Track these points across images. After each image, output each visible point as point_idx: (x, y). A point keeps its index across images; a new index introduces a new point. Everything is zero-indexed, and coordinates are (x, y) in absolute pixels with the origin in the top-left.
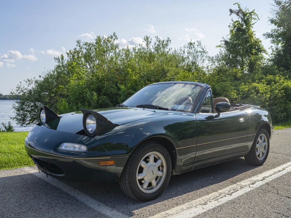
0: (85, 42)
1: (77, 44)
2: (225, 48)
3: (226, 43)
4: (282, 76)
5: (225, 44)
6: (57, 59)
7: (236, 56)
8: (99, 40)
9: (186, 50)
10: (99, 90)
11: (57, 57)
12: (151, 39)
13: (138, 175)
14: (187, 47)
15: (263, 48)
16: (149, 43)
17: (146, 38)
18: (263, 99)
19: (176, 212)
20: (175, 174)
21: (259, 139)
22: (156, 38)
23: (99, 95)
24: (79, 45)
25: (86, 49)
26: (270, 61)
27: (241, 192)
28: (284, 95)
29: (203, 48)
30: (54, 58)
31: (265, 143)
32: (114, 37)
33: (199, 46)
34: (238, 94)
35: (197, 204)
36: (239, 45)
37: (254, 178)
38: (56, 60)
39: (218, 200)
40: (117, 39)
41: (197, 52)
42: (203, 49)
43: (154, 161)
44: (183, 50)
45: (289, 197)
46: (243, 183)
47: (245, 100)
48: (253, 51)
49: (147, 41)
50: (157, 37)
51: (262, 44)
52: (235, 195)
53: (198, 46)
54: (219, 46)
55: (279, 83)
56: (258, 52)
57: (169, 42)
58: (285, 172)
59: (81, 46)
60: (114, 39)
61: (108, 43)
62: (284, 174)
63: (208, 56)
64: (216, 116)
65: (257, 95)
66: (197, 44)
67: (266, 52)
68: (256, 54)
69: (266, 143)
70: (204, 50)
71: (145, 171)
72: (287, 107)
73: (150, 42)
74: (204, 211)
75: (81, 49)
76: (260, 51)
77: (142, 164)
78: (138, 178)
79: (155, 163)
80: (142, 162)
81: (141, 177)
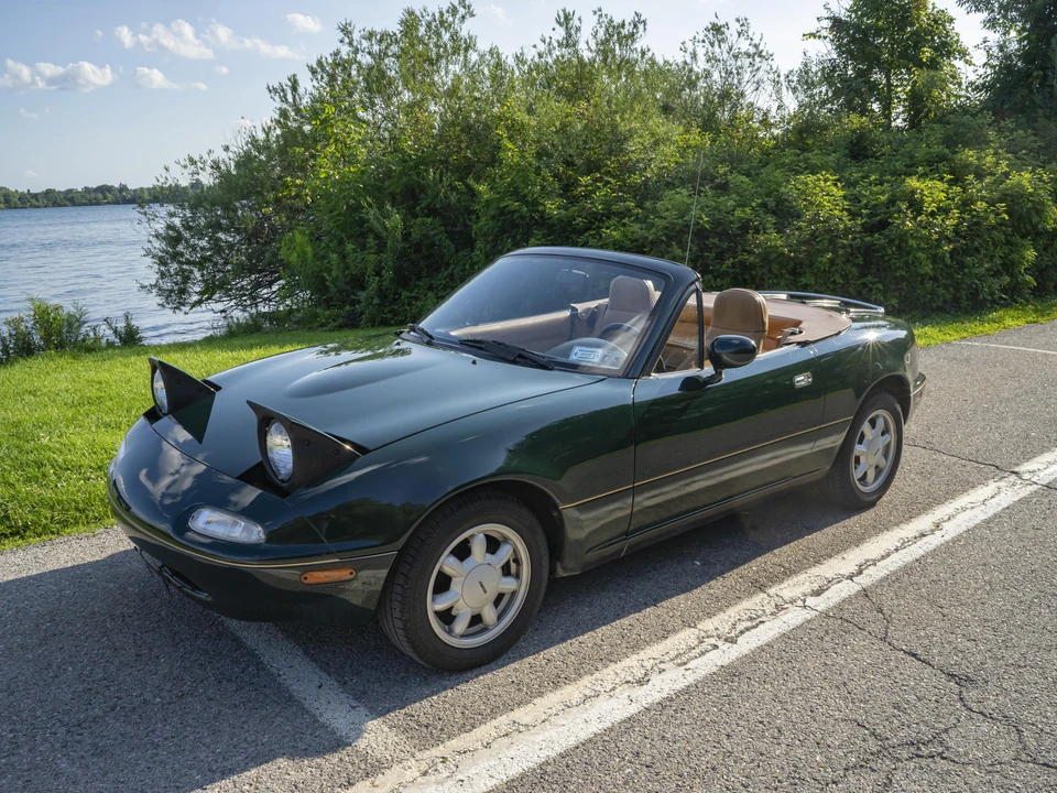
0: (369, 29)
1: (341, 35)
2: (832, 41)
3: (837, 24)
4: (1007, 152)
5: (832, 27)
6: (275, 90)
7: (869, 70)
8: (410, 23)
9: (701, 52)
10: (410, 196)
11: (277, 85)
12: (580, 19)
13: (433, 600)
14: (703, 41)
15: (957, 41)
16: (573, 32)
17: (562, 20)
18: (936, 233)
19: (544, 717)
20: (561, 573)
21: (866, 427)
22: (596, 17)
23: (410, 213)
24: (347, 40)
25: (369, 53)
26: (977, 89)
27: (768, 632)
28: (1007, 217)
29: (756, 41)
30: (268, 88)
31: (886, 436)
32: (462, 11)
33: (742, 38)
34: (853, 215)
35: (617, 681)
36: (879, 32)
37: (830, 568)
38: (272, 95)
39: (687, 666)
40: (472, 15)
41: (736, 57)
42: (756, 46)
43: (487, 551)
44: (690, 49)
45: (914, 655)
46: (788, 589)
47: (876, 235)
48: (924, 52)
49: (567, 28)
50: (599, 13)
51: (956, 31)
52: (748, 643)
53: (739, 34)
54: (813, 35)
55: (994, 175)
56: (942, 55)
57: (641, 27)
58: (934, 541)
59: (355, 43)
60: (463, 17)
61: (443, 30)
62: (932, 547)
63: (775, 69)
64: (711, 379)
65: (915, 218)
66: (734, 27)
67: (967, 58)
68: (933, 65)
69: (891, 437)
70: (761, 48)
71: (455, 586)
72: (1015, 256)
73: (578, 29)
74: (633, 709)
75: (356, 51)
76: (949, 54)
77: (448, 563)
78: (433, 610)
79: (491, 557)
80: (444, 560)
81: (444, 604)
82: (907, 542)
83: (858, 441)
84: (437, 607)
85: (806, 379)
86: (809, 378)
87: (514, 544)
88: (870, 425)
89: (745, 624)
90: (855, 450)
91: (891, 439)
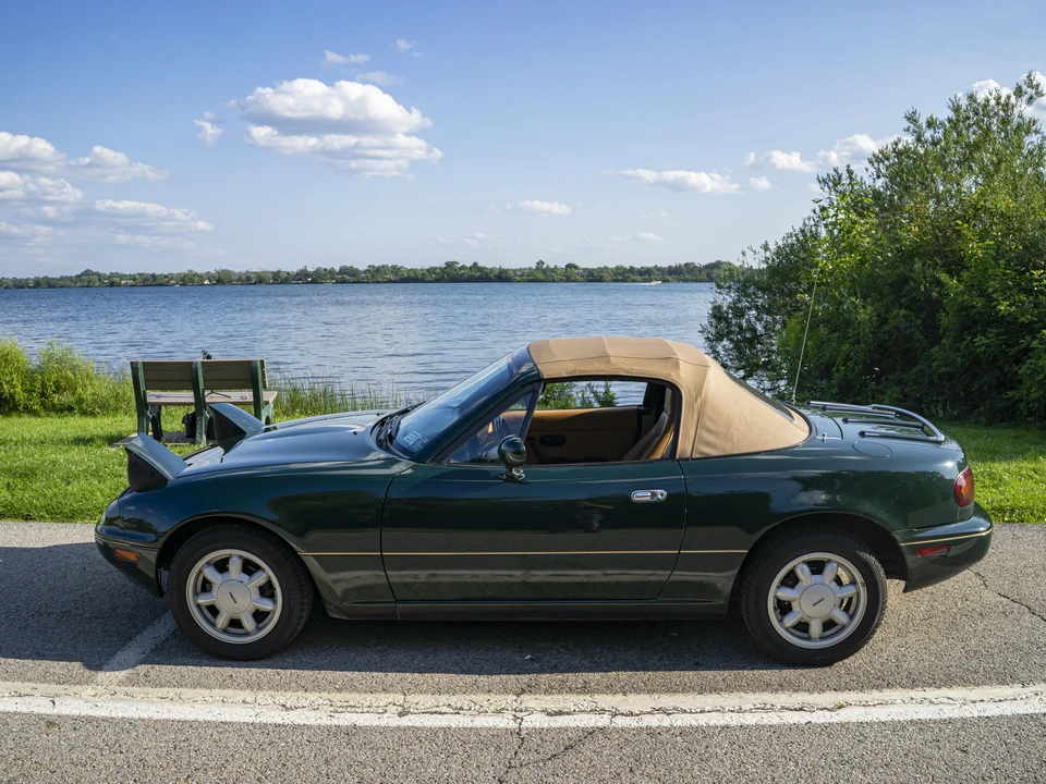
0: (931, 115)
13: (195, 595)
21: (799, 568)
24: (911, 129)
31: (849, 587)
35: (280, 702)
43: (244, 572)
69: (858, 590)
71: (215, 591)
77: (208, 571)
78: (195, 602)
79: (245, 577)
80: (203, 568)
81: (204, 600)
82: (763, 709)
83: (783, 583)
84: (200, 601)
85: (654, 495)
86: (661, 494)
87: (267, 573)
88: (806, 568)
89: (445, 709)
90: (776, 592)
91: (858, 594)
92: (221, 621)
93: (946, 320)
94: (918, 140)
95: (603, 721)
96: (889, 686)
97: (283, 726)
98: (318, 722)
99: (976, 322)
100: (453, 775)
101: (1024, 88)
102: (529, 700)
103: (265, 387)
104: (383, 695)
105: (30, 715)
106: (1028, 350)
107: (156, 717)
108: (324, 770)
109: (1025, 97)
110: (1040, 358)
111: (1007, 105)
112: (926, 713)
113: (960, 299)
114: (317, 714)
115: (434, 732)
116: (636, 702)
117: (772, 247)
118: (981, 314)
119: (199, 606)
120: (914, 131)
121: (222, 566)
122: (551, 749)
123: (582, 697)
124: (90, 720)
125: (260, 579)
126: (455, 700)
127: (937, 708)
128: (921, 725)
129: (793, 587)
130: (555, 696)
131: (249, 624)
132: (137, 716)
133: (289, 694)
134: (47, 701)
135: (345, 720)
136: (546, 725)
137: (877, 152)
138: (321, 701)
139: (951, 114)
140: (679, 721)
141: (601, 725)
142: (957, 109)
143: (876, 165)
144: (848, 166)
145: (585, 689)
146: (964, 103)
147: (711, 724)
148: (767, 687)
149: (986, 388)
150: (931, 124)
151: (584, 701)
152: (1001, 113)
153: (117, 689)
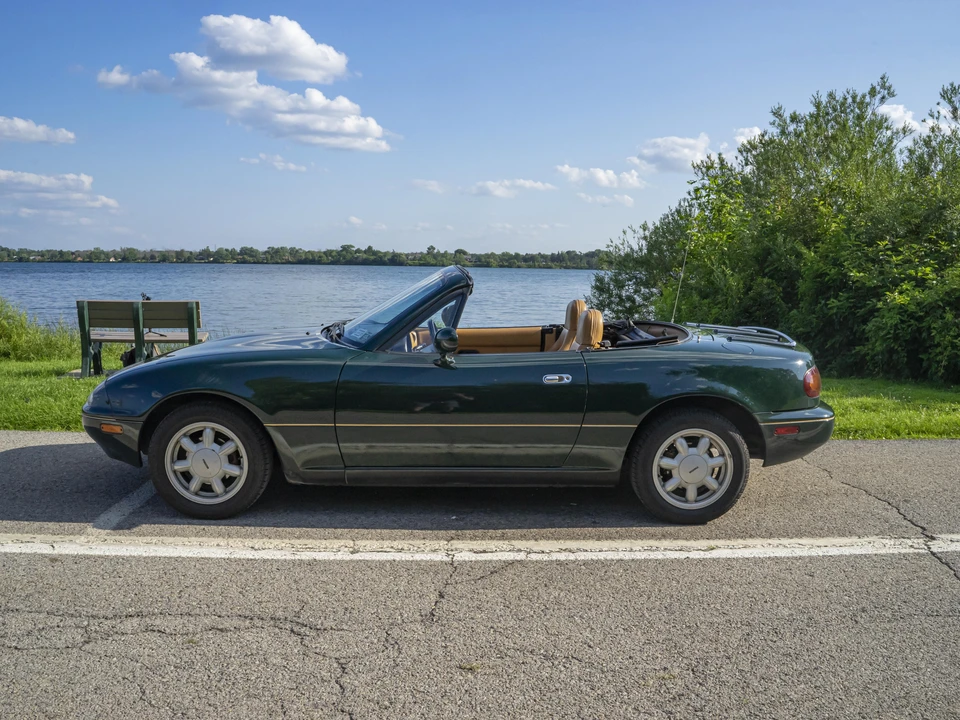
13: (171, 463)
21: (679, 441)
24: (777, 122)
27: (388, 557)
31: (719, 458)
32: (882, 92)
39: (297, 553)
40: (892, 94)
43: (216, 442)
52: (361, 557)
69: (726, 461)
71: (190, 459)
77: (183, 441)
78: (172, 468)
79: (216, 447)
80: (180, 438)
81: (180, 466)
82: (650, 549)
83: (665, 454)
84: (176, 468)
85: (561, 379)
86: (567, 379)
87: (236, 443)
88: (684, 442)
89: (388, 550)
90: (659, 461)
91: (726, 465)
92: (194, 485)
93: (803, 286)
94: (783, 133)
95: (521, 556)
96: (751, 536)
97: (255, 560)
98: (284, 557)
99: (829, 288)
100: (402, 589)
101: (878, 88)
102: (457, 544)
103: (199, 326)
104: (336, 541)
105: (35, 554)
106: (873, 311)
107: (144, 555)
108: (294, 586)
109: (879, 97)
110: (883, 317)
111: (862, 103)
112: (781, 553)
113: (816, 267)
114: (283, 552)
115: (382, 564)
116: (544, 545)
117: (651, 227)
118: (834, 281)
119: (175, 472)
120: (779, 125)
121: (196, 437)
122: (480, 573)
123: (501, 542)
124: (87, 557)
125: (229, 448)
126: (395, 544)
127: (790, 550)
128: (777, 560)
129: (673, 457)
130: (479, 542)
131: (218, 487)
132: (128, 554)
133: (255, 541)
134: (47, 546)
135: (306, 556)
136: (473, 559)
137: (745, 142)
138: (283, 545)
139: (813, 110)
140: (582, 556)
141: (518, 559)
142: (818, 105)
143: (745, 154)
144: (720, 154)
145: (503, 537)
146: (824, 99)
147: (608, 558)
148: (653, 536)
149: (837, 346)
150: (794, 118)
151: (503, 544)
152: (857, 110)
153: (106, 537)
